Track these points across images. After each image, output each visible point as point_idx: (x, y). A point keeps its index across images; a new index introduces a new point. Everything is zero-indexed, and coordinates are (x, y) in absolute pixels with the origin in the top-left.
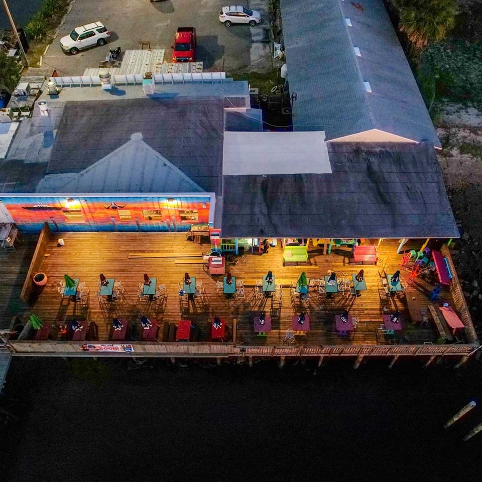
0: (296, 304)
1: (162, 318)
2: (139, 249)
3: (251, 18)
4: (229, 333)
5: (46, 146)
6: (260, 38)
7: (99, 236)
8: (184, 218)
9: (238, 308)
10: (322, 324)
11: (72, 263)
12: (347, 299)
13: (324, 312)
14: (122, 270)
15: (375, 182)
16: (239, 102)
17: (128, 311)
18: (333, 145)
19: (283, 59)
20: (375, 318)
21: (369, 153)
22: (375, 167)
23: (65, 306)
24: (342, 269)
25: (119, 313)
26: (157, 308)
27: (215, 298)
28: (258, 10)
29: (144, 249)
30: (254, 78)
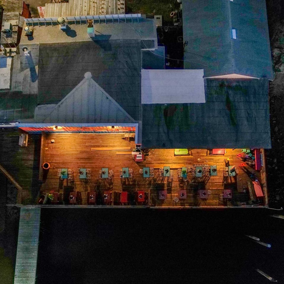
0: (180, 179)
1: (112, 187)
2: (96, 145)
4: (146, 196)
5: (33, 81)
7: (73, 136)
9: (150, 182)
10: (193, 191)
11: (61, 154)
12: (206, 176)
13: (194, 184)
14: (88, 159)
15: (230, 109)
16: (150, 44)
17: (95, 183)
20: (220, 187)
22: (231, 98)
23: (62, 180)
24: (206, 158)
25: (90, 184)
26: (109, 182)
27: (139, 175)
29: (99, 145)
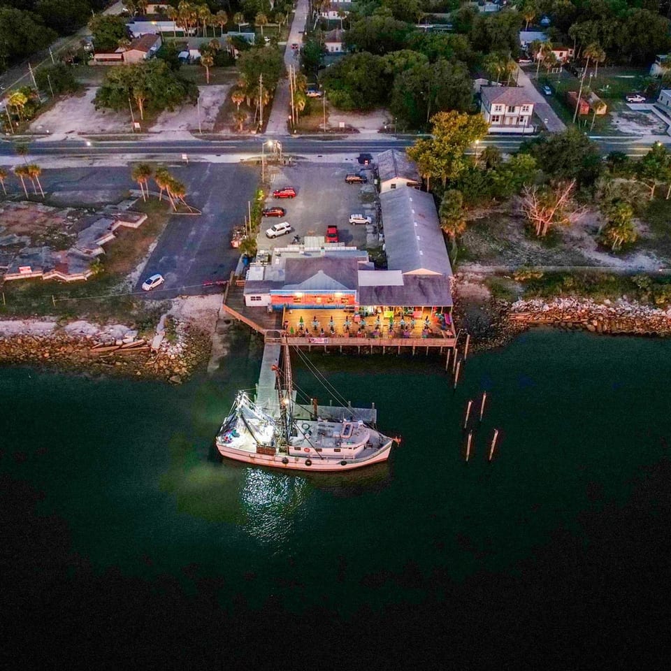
3: (366, 221)
5: (281, 275)
6: (372, 231)
8: (343, 302)
15: (421, 288)
16: (364, 259)
18: (405, 275)
19: (384, 242)
21: (420, 278)
22: (422, 284)
28: (370, 216)
30: (370, 250)
